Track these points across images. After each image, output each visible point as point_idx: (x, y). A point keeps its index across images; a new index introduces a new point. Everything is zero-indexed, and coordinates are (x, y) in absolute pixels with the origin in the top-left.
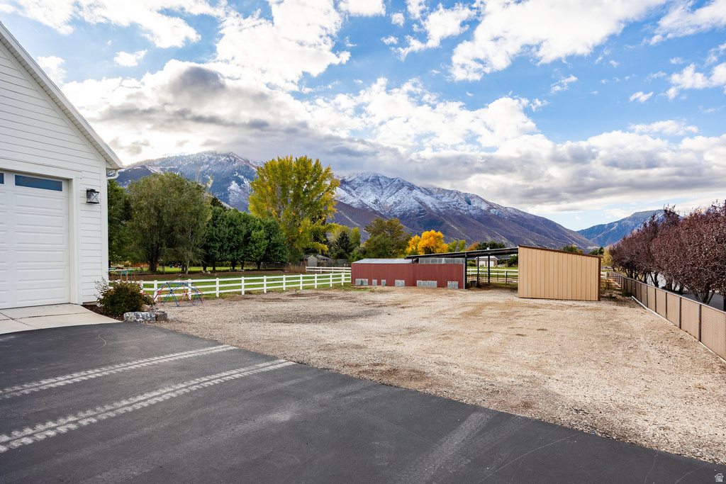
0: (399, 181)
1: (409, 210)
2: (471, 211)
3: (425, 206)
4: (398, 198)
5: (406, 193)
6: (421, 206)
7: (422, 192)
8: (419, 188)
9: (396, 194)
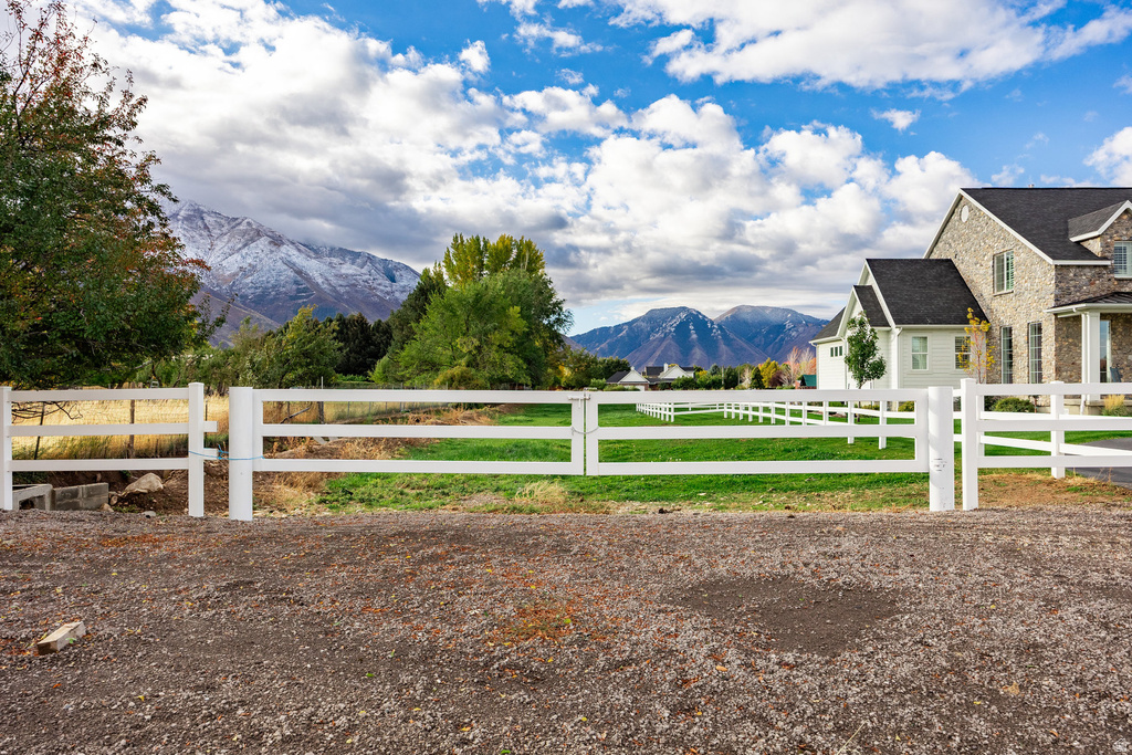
0: (249, 224)
1: (274, 287)
2: (397, 294)
3: (308, 279)
4: (249, 260)
5: (267, 250)
6: (299, 278)
7: (299, 250)
8: (293, 243)
9: (244, 251)
